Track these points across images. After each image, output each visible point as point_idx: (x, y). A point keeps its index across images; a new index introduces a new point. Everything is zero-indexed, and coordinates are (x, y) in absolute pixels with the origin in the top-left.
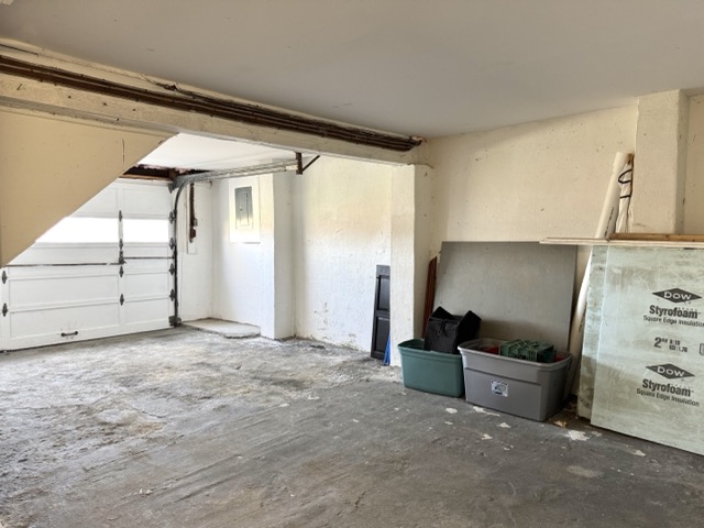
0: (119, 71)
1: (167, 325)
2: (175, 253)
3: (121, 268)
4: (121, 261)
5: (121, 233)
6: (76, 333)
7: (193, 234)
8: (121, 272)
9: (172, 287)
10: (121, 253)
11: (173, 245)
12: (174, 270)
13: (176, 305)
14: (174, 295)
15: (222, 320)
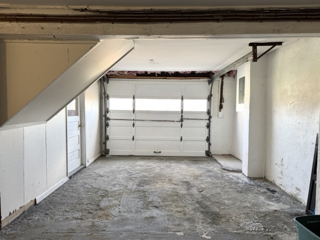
0: (51, 7)
1: (204, 155)
2: (210, 117)
3: (182, 124)
4: (182, 120)
5: (182, 106)
6: (160, 152)
7: (221, 107)
8: (182, 126)
9: (207, 135)
10: (182, 116)
11: (209, 113)
12: (208, 126)
13: (210, 144)
14: (208, 139)
15: (235, 157)
